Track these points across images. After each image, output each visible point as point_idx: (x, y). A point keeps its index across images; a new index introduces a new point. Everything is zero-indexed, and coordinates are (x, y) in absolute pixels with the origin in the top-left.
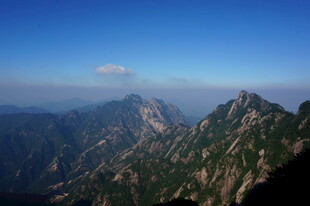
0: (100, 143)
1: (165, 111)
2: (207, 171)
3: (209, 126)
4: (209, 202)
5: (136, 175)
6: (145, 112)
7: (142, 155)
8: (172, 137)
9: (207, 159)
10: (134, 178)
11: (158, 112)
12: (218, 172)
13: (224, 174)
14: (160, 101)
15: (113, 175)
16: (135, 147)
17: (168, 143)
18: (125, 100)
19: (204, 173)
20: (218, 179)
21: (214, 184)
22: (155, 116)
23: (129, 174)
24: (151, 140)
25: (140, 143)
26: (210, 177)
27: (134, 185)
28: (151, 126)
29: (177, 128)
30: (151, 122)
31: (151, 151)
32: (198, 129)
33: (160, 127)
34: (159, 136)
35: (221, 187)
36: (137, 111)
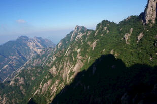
0: (5, 67)
2: (56, 67)
4: (57, 83)
5: (22, 79)
9: (55, 61)
10: (21, 81)
11: (39, 44)
12: (60, 66)
13: (63, 66)
15: (9, 82)
16: (25, 65)
17: (44, 58)
18: (18, 40)
19: (54, 68)
20: (60, 70)
21: (59, 73)
23: (18, 80)
24: (34, 59)
25: (28, 62)
26: (57, 70)
27: (21, 84)
28: (36, 52)
30: (36, 49)
31: (34, 65)
32: (57, 48)
35: (62, 73)
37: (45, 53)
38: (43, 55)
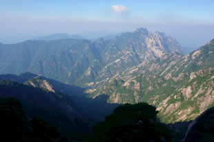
0: (117, 61)
1: (165, 42)
2: (192, 89)
3: (200, 56)
4: (189, 110)
5: (139, 84)
6: (149, 42)
7: (144, 72)
8: (168, 61)
9: (193, 81)
10: (137, 86)
11: (160, 43)
12: (200, 91)
13: (205, 93)
14: (162, 34)
15: (123, 82)
16: (139, 66)
17: (164, 65)
18: (136, 32)
19: (189, 90)
20: (200, 96)
21: (196, 99)
22: (157, 45)
23: (134, 83)
24: (152, 62)
25: (143, 63)
26: (193, 93)
27: (136, 90)
28: (153, 52)
29: (172, 55)
30: (154, 49)
31: (150, 69)
32: (190, 57)
33: (159, 54)
34: (158, 60)
35: (200, 102)
36: (143, 41)
37: (168, 59)
38: (164, 61)
